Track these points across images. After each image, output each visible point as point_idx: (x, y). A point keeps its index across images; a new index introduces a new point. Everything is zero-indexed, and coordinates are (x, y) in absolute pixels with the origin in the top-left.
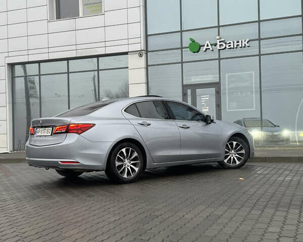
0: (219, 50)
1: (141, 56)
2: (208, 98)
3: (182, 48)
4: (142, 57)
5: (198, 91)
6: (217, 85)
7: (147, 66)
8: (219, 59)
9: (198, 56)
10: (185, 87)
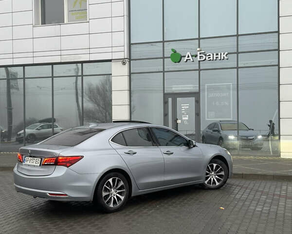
0: (199, 61)
1: (124, 63)
2: (188, 107)
3: (164, 58)
4: (125, 65)
5: (179, 99)
6: (196, 95)
7: (130, 74)
8: (199, 70)
9: (178, 66)
10: (166, 96)
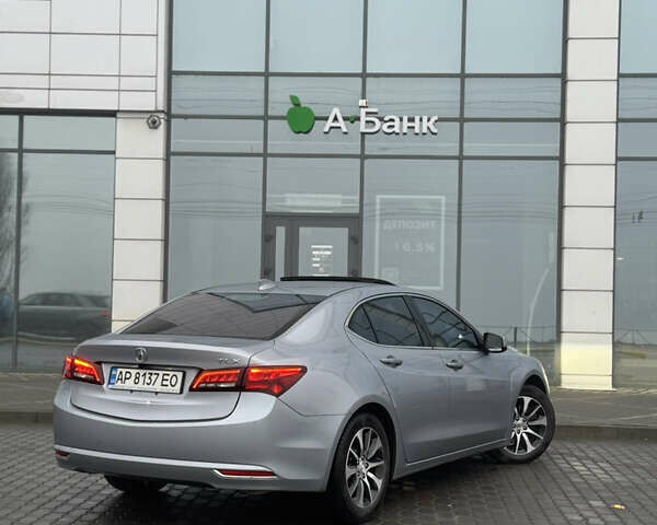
1: (154, 125)
2: (329, 253)
4: (156, 128)
5: (304, 232)
6: (353, 224)
7: (169, 154)
8: (363, 157)
10: (270, 220)
